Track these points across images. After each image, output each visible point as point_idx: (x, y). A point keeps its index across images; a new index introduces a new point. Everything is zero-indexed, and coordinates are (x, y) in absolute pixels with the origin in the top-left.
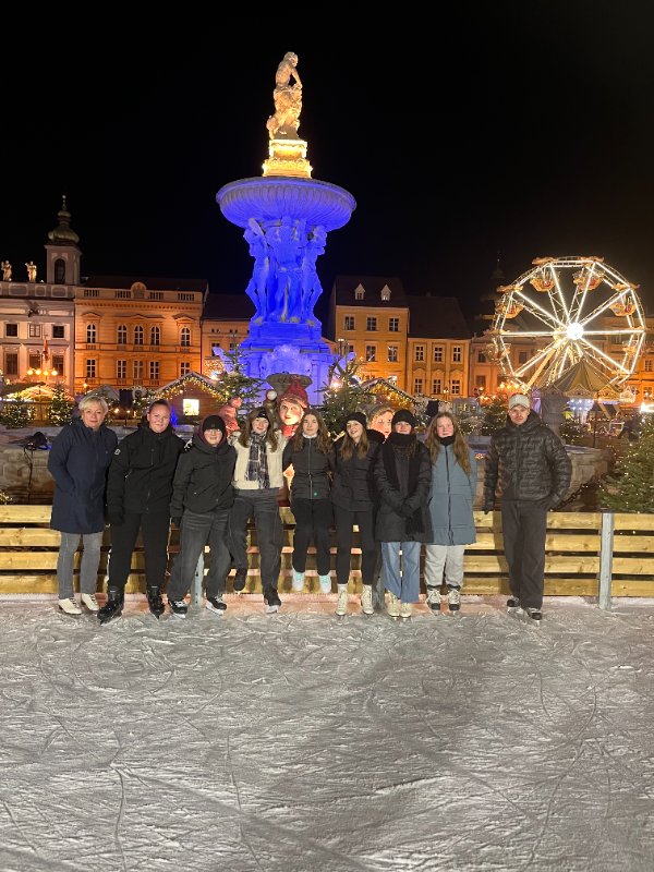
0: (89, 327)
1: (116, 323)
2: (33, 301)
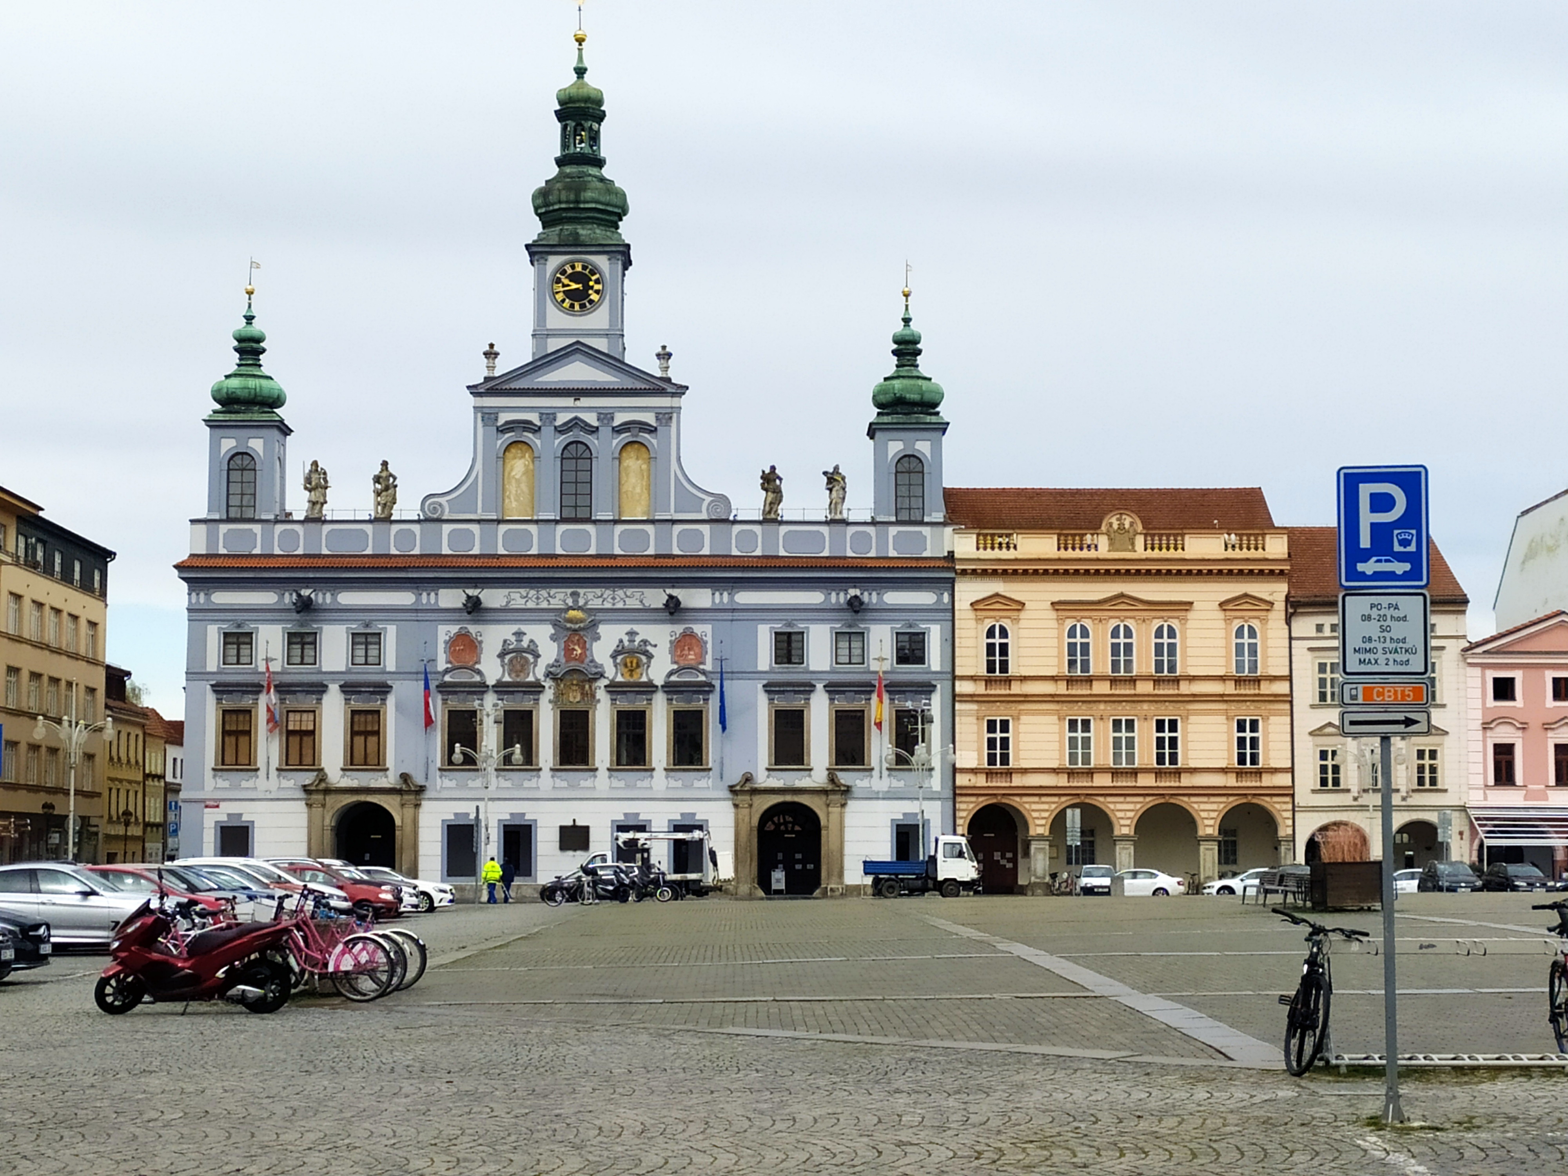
0: (991, 634)
1: (1061, 620)
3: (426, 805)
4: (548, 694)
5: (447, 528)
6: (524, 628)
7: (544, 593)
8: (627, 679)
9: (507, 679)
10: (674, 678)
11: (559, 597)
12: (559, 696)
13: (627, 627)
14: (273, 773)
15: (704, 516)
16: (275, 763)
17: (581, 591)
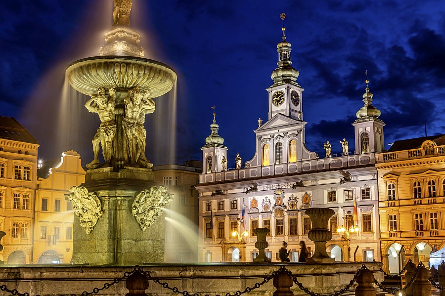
0: (389, 187)
1: (411, 180)
2: (345, 171)
3: (247, 248)
4: (273, 215)
5: (250, 170)
6: (267, 196)
7: (271, 186)
8: (292, 209)
9: (264, 211)
10: (303, 208)
11: (275, 186)
12: (276, 215)
13: (291, 194)
14: (216, 239)
15: (310, 159)
16: (216, 237)
17: (280, 184)
